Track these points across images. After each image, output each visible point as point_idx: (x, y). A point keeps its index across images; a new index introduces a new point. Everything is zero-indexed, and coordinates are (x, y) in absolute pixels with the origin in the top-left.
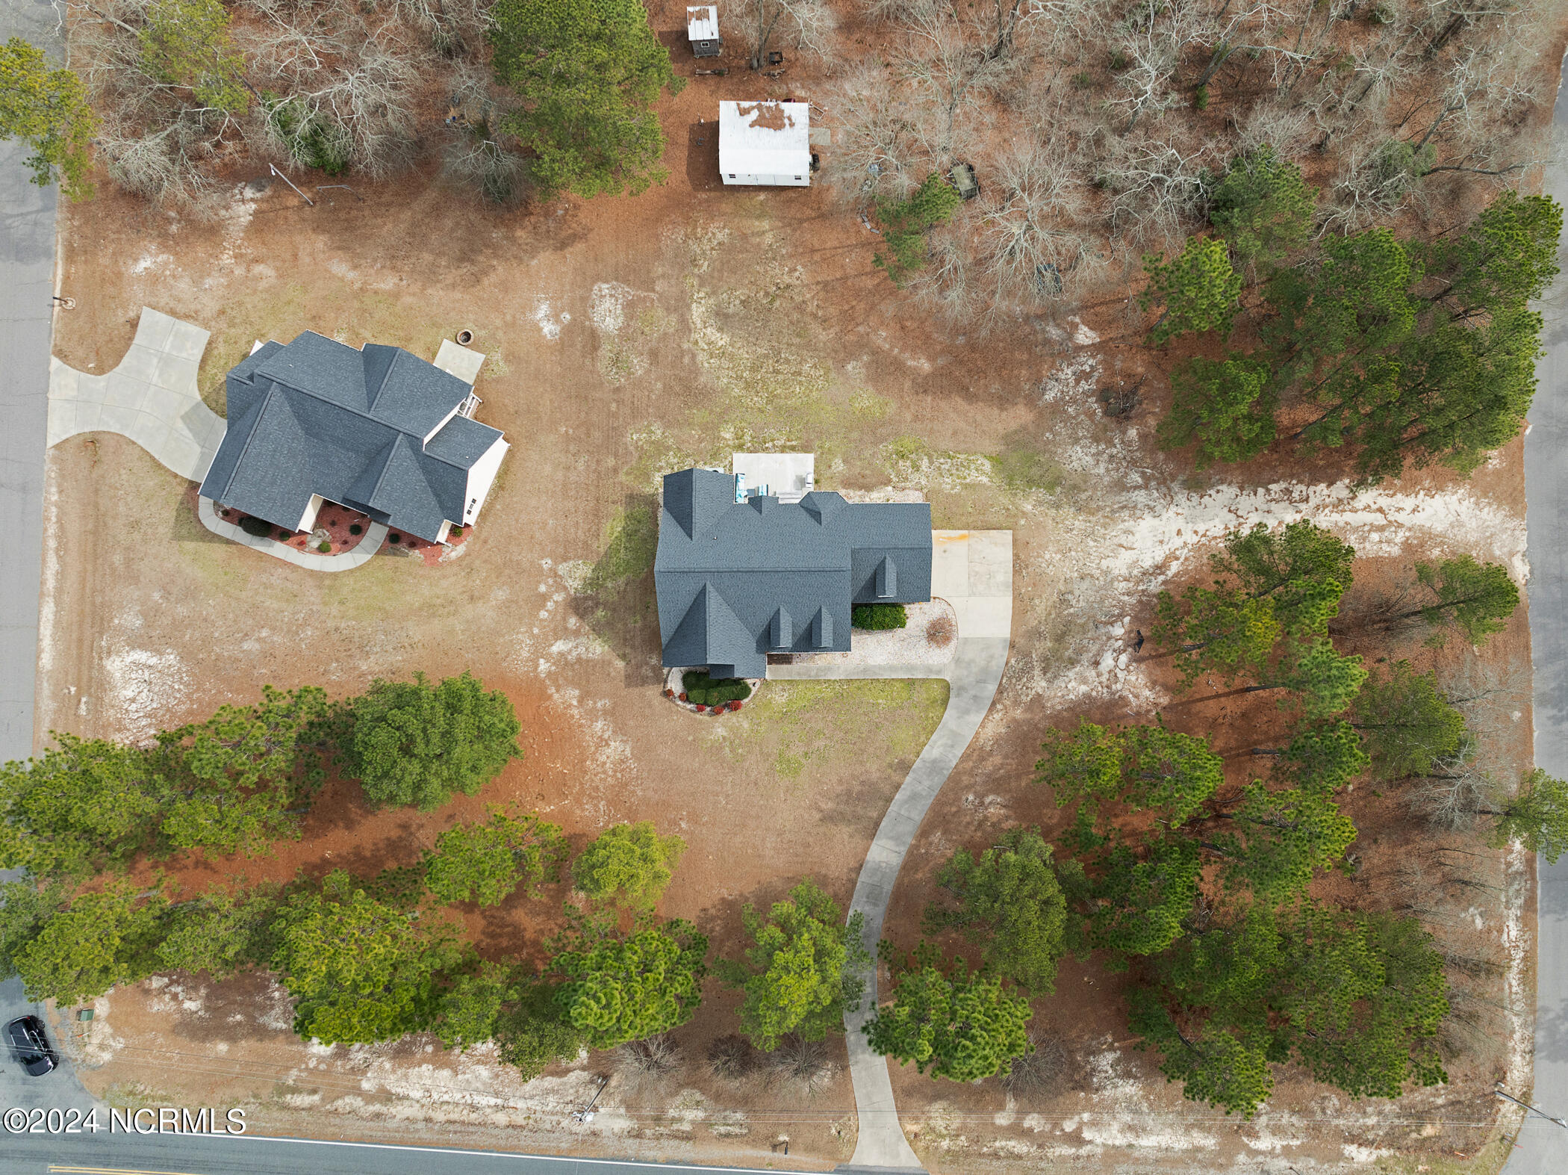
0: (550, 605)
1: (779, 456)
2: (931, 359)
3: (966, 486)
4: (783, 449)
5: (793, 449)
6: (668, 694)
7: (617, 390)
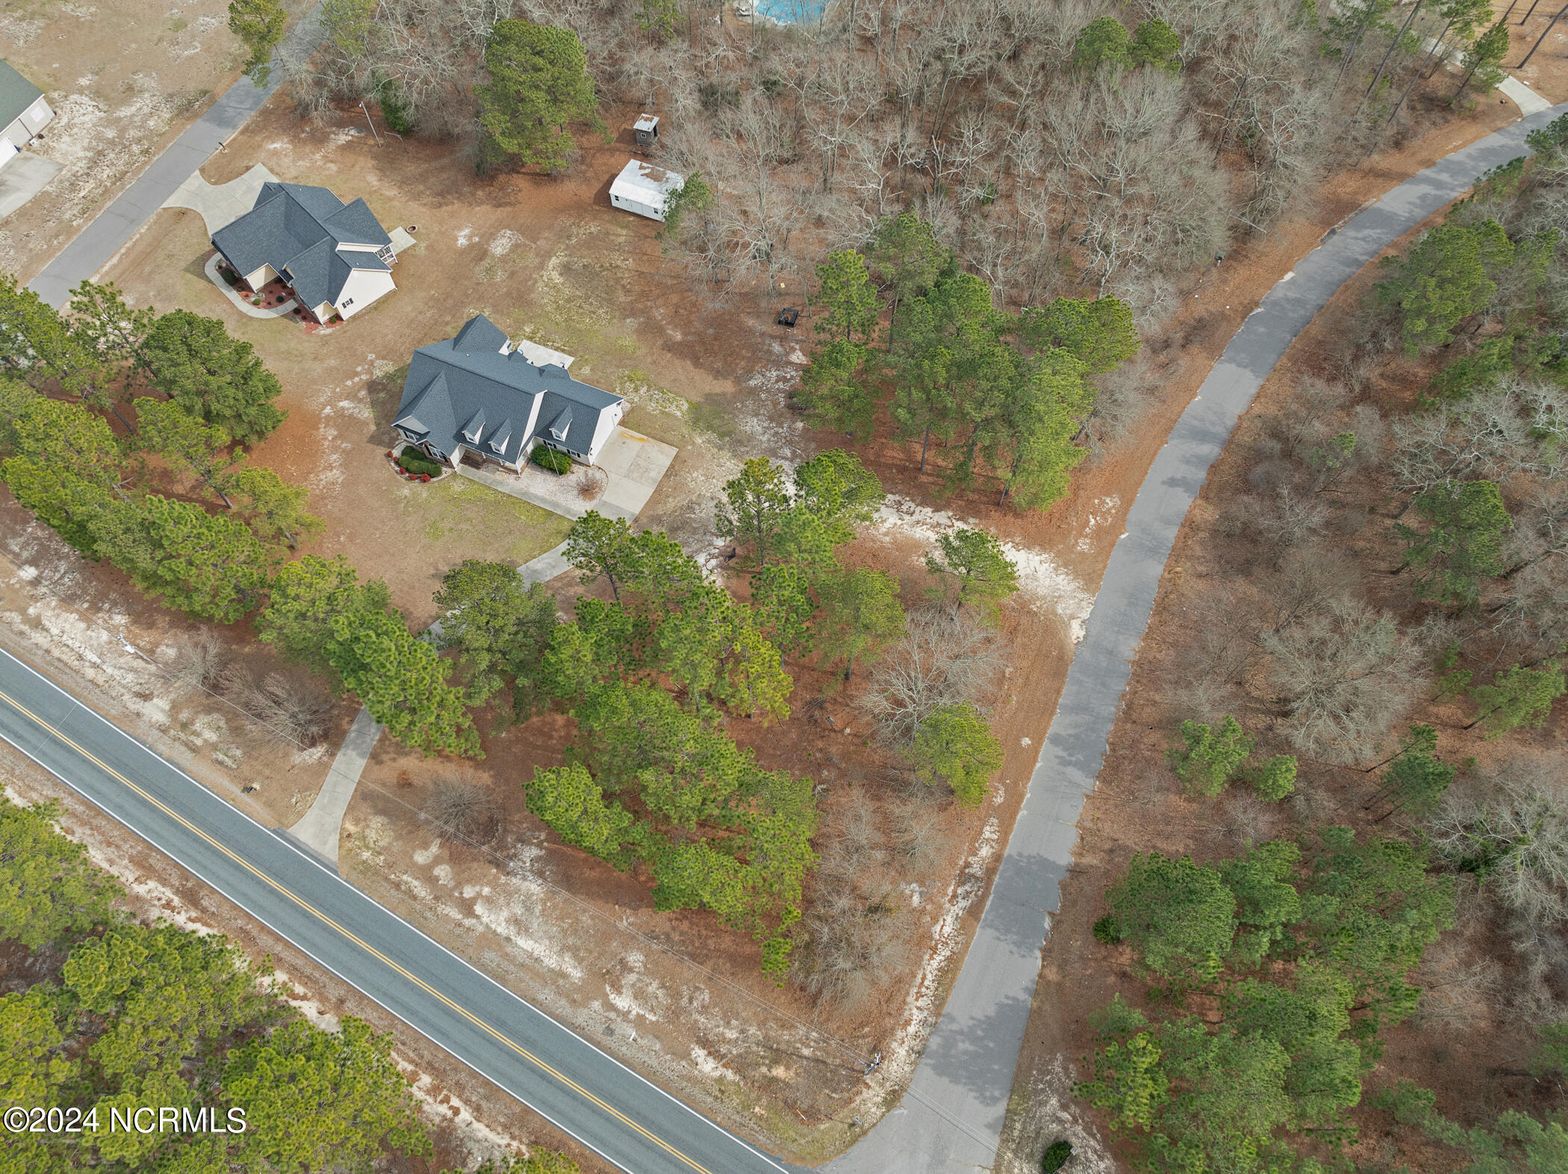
0: (356, 379)
1: (552, 351)
2: (685, 334)
3: (663, 413)
4: (557, 349)
5: (563, 351)
6: (389, 455)
7: (478, 284)
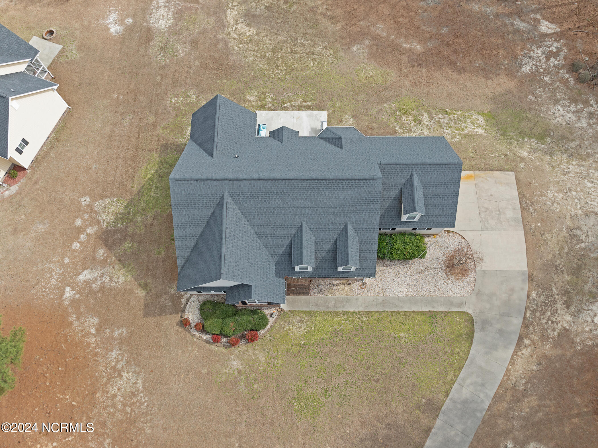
0: (83, 237)
1: (296, 113)
2: (422, 42)
3: (465, 136)
4: (300, 108)
5: (308, 108)
6: (185, 323)
7: (162, 67)
